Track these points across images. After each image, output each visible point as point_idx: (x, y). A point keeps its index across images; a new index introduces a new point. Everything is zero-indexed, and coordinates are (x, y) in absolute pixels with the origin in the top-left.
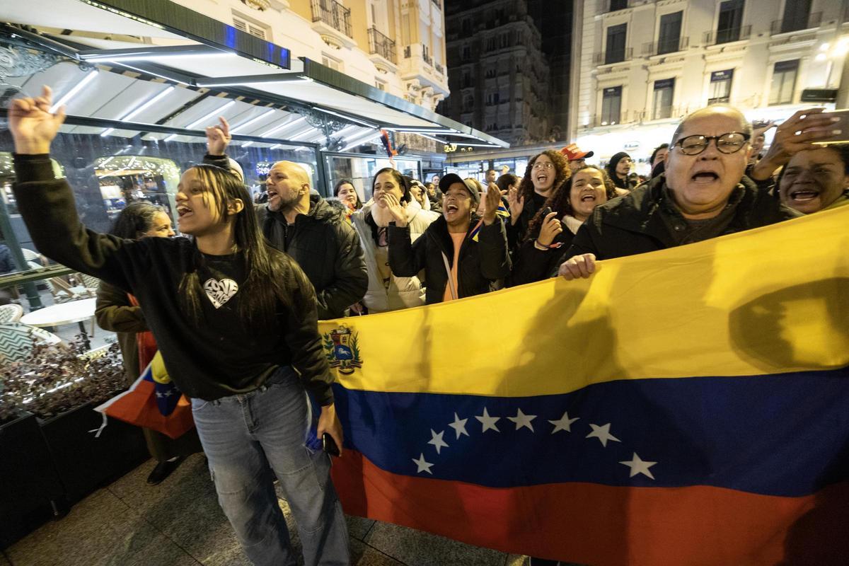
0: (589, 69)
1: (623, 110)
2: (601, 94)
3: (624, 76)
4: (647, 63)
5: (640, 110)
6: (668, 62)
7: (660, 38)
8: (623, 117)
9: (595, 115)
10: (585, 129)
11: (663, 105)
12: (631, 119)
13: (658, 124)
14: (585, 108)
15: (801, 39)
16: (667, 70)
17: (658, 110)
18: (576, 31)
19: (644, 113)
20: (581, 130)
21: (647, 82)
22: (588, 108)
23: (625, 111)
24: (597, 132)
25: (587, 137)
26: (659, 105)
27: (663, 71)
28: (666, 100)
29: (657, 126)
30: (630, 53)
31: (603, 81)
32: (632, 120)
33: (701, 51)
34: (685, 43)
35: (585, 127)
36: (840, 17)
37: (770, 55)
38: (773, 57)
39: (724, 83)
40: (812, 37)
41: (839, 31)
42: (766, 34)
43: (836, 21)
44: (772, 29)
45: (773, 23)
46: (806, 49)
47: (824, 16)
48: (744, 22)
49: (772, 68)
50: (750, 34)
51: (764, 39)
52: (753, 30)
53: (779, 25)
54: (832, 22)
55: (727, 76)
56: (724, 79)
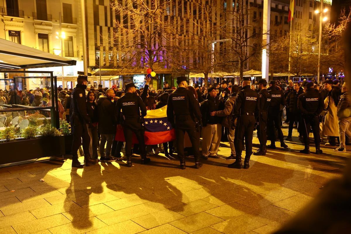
15: (47, 25)
36: (59, 20)
37: (35, 28)
38: (36, 30)
39: (16, 38)
40: (51, 25)
41: (61, 27)
42: (31, 18)
43: (58, 21)
44: (33, 16)
45: (33, 13)
46: (50, 30)
47: (53, 16)
48: (20, 8)
49: (37, 36)
50: (23, 15)
51: (31, 20)
52: (25, 13)
53: (36, 15)
54: (56, 21)
55: (17, 35)
56: (16, 36)
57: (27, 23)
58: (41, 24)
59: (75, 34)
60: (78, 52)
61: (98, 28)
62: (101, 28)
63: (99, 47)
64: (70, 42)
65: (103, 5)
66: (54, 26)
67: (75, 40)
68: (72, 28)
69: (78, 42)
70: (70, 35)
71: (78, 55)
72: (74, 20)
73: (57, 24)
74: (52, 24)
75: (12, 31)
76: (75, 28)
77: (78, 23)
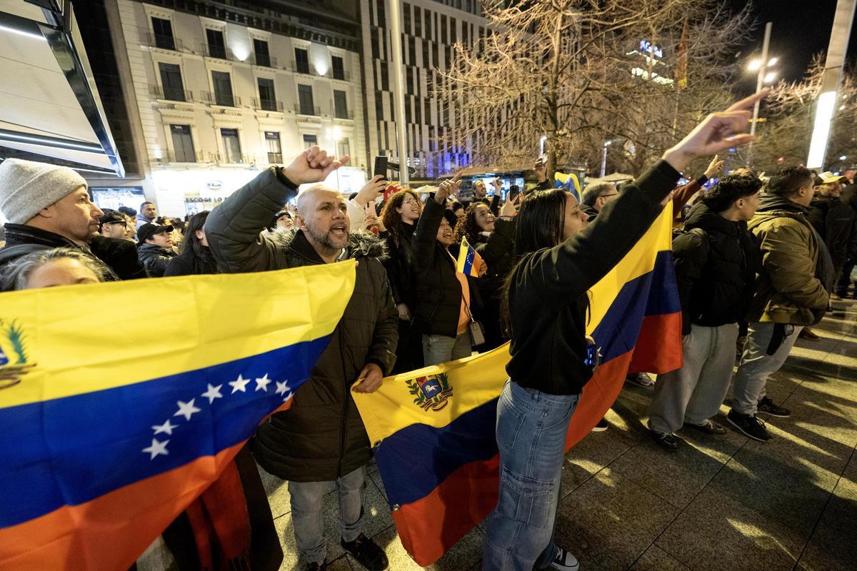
0: (148, 100)
1: (197, 149)
2: (168, 129)
3: (190, 116)
4: (208, 109)
5: (214, 152)
6: (228, 114)
7: (215, 90)
8: (198, 156)
9: (167, 149)
10: (158, 163)
11: (233, 151)
12: (207, 159)
13: (234, 167)
14: (153, 140)
15: (314, 122)
16: (229, 121)
17: (230, 154)
18: (118, 53)
19: (219, 156)
20: (154, 163)
21: (213, 127)
22: (156, 140)
23: (200, 151)
24: (174, 168)
25: (163, 171)
26: (230, 151)
27: (226, 121)
28: (235, 147)
29: (232, 169)
30: (190, 96)
31: (167, 116)
32: (209, 161)
33: (252, 112)
34: (238, 102)
35: (158, 160)
36: (330, 114)
37: (299, 127)
38: (300, 130)
39: (275, 142)
40: (319, 122)
41: (333, 123)
42: (293, 112)
43: (329, 116)
44: (296, 110)
45: (295, 105)
46: (318, 129)
47: (322, 110)
48: (277, 99)
49: (302, 138)
50: (282, 108)
51: (293, 116)
52: (284, 106)
53: (299, 108)
54: (326, 116)
55: (276, 137)
56: (274, 139)
57: (288, 120)
58: (306, 121)
59: (352, 135)
60: (356, 159)
61: (382, 123)
62: (386, 124)
63: (384, 151)
64: (346, 146)
65: (388, 90)
66: (324, 123)
67: (351, 142)
68: (347, 125)
69: (356, 145)
70: (345, 135)
71: (357, 164)
72: (349, 113)
73: (328, 120)
74: (322, 120)
75: (177, 125)
76: (352, 126)
77: (355, 118)
